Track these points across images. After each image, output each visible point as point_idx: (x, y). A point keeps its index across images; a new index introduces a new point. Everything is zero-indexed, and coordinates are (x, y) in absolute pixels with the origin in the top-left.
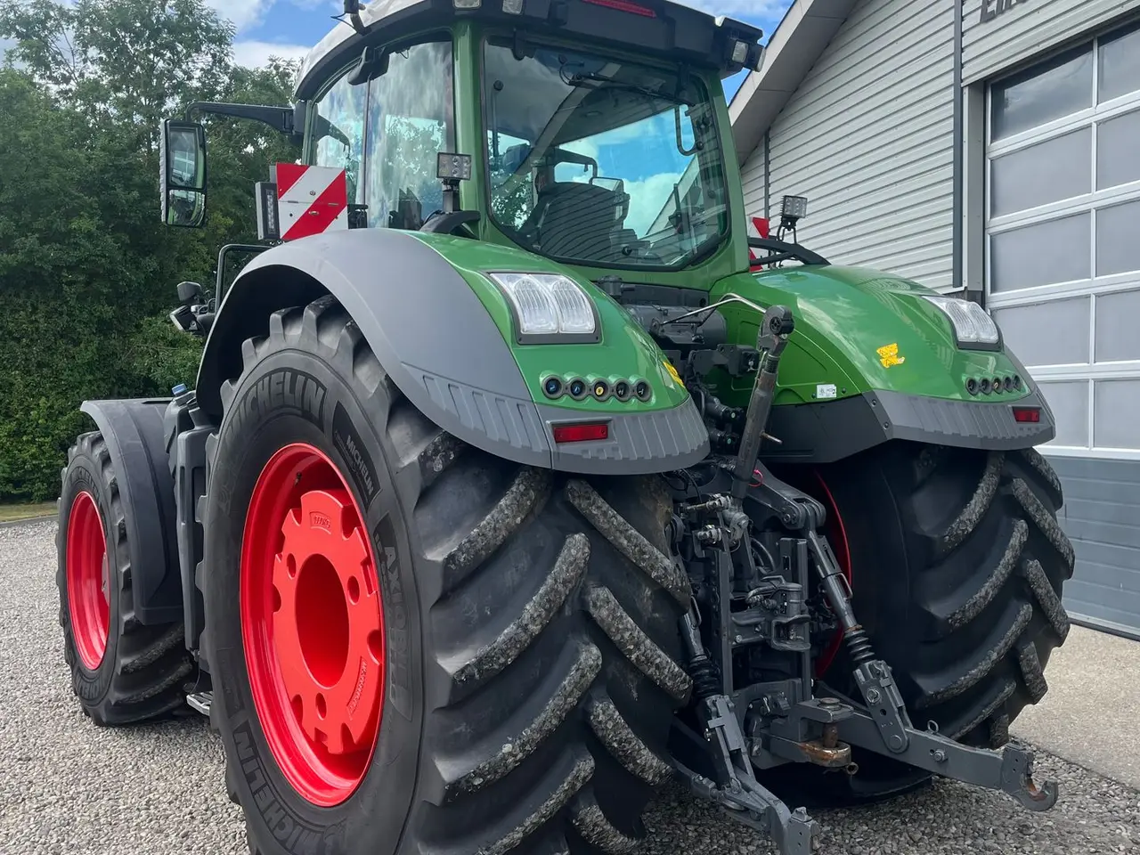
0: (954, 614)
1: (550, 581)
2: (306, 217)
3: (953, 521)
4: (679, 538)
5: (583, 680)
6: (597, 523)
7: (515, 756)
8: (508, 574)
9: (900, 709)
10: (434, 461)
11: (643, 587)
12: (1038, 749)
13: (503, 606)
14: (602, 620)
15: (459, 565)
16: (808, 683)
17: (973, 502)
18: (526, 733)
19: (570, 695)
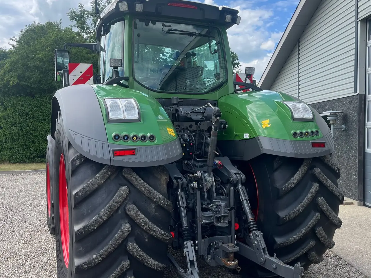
0: (286, 216)
1: (111, 202)
2: (79, 79)
3: (287, 182)
4: (184, 186)
5: (123, 235)
6: (133, 183)
7: (98, 259)
8: (97, 199)
9: (264, 249)
10: (76, 161)
11: (152, 204)
12: (348, 263)
13: (94, 210)
14: (132, 215)
15: (79, 196)
16: (233, 236)
17: (295, 176)
18: (101, 252)
19: (118, 240)
